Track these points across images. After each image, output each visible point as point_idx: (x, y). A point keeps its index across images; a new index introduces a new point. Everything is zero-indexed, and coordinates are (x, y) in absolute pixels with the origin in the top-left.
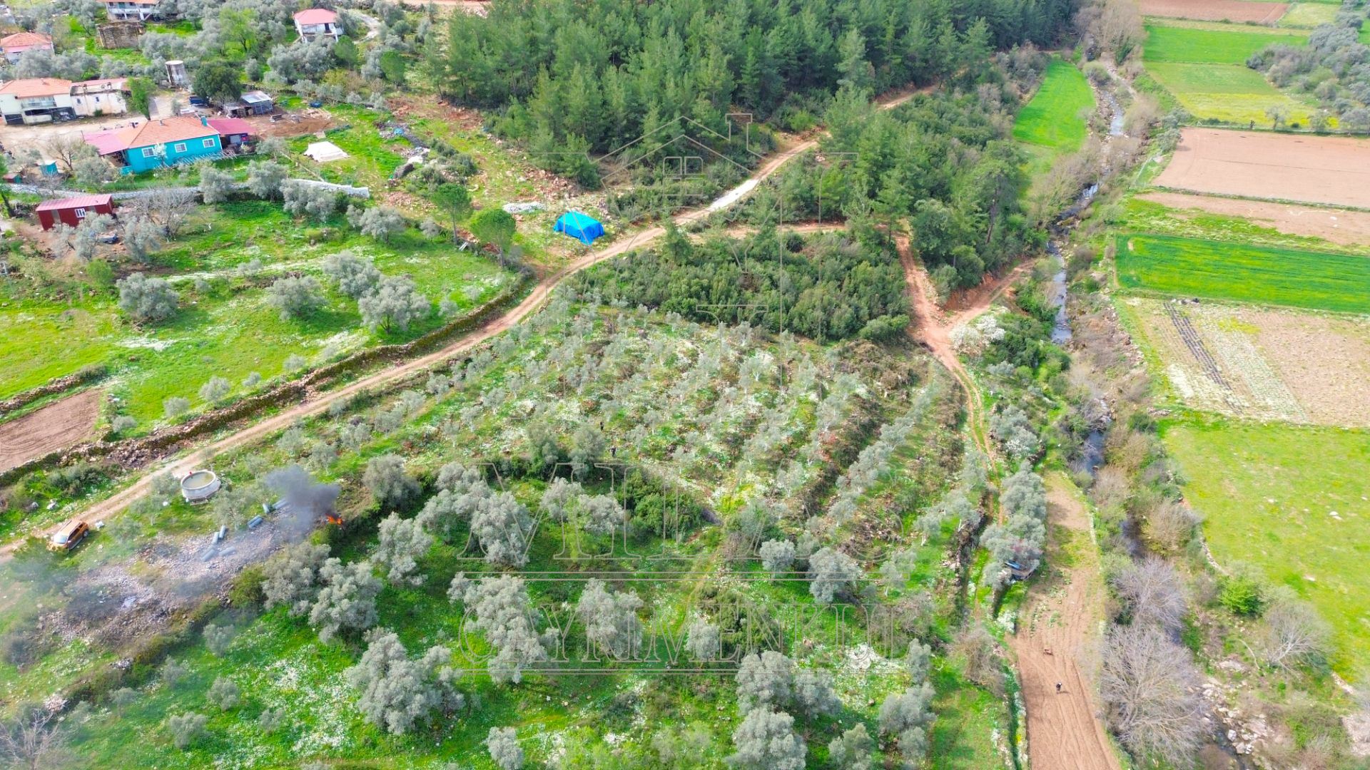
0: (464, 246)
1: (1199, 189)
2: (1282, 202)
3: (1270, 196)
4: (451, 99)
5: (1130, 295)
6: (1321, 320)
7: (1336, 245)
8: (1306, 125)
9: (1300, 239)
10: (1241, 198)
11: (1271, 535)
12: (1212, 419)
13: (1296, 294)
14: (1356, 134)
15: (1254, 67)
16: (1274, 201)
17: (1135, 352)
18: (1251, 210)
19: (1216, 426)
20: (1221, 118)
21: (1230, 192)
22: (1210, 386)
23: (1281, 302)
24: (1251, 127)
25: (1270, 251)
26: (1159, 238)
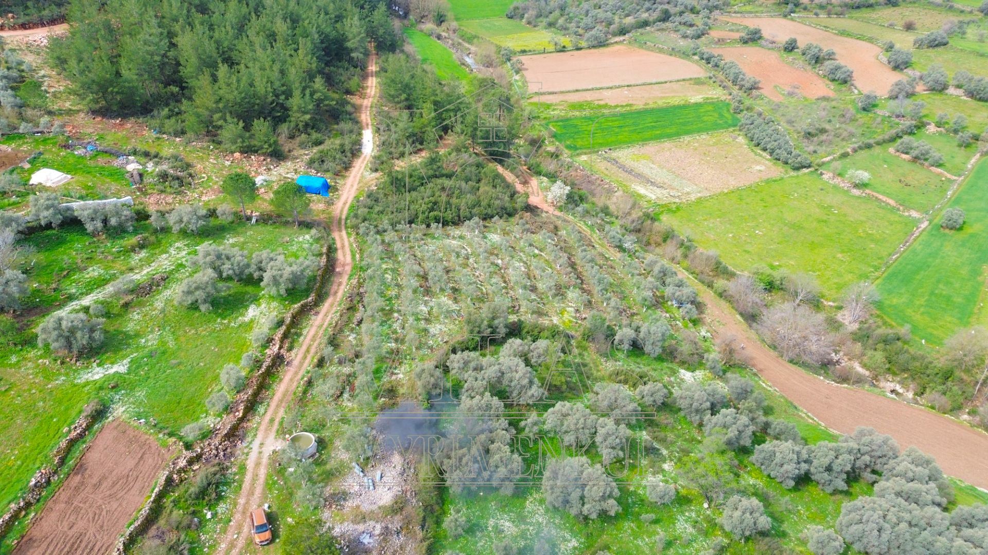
0: (254, 220)
1: (555, 90)
2: (597, 89)
3: (590, 87)
4: (95, 113)
5: (578, 155)
6: (667, 144)
7: (640, 106)
8: (569, 45)
9: (622, 106)
10: (577, 91)
11: (745, 251)
12: (674, 206)
13: (647, 134)
14: (594, 47)
15: (511, 18)
16: (593, 89)
17: (609, 183)
18: (588, 96)
19: (678, 208)
20: (527, 49)
21: (571, 88)
22: (658, 191)
23: (645, 141)
24: (544, 52)
25: (614, 115)
26: (562, 121)
